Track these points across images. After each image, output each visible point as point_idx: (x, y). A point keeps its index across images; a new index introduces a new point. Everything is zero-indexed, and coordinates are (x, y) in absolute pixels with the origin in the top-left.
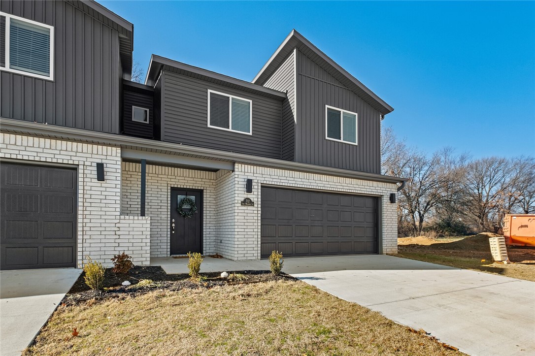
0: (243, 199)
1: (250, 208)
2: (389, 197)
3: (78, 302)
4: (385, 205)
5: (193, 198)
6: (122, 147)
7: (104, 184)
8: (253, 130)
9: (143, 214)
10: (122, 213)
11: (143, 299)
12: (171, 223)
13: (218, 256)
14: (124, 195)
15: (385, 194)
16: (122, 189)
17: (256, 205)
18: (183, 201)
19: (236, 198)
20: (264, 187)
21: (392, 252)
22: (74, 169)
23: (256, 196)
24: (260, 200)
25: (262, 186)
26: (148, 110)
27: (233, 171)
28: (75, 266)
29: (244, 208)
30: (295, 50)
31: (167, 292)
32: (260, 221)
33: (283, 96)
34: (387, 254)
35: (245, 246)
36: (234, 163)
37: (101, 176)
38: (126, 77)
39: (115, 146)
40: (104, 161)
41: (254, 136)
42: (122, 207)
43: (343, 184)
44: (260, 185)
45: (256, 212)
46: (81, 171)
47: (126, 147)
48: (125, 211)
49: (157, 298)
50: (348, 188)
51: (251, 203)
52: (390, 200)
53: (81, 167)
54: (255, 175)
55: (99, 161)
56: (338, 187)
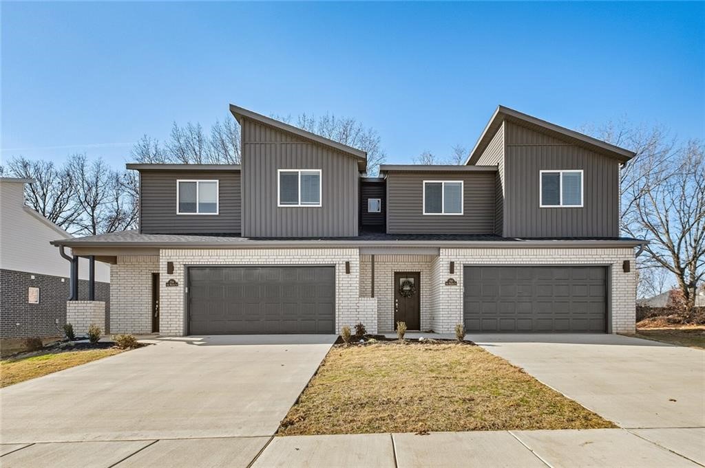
0: (446, 280)
1: (453, 287)
2: (622, 265)
3: (340, 347)
4: (615, 276)
5: (412, 280)
6: (359, 248)
7: (350, 276)
8: (464, 210)
9: (373, 296)
10: (361, 296)
11: (369, 347)
12: (395, 303)
13: (432, 331)
14: (362, 282)
15: (615, 262)
16: (360, 279)
17: (458, 285)
18: (404, 284)
19: (441, 279)
20: (466, 267)
21: (626, 332)
22: (333, 267)
23: (458, 276)
24: (462, 279)
25: (464, 267)
26: (380, 200)
27: (439, 255)
28: (334, 333)
29: (448, 287)
30: (503, 123)
31: (383, 345)
32: (462, 299)
33: (495, 169)
34: (617, 334)
35: (449, 321)
36: (439, 248)
37: (348, 272)
38: (364, 176)
39: (356, 248)
40: (350, 260)
41: (466, 215)
42: (360, 291)
43: (554, 256)
44: (462, 265)
45: (459, 290)
46: (337, 268)
47: (362, 247)
48: (362, 294)
49: (377, 347)
50: (561, 260)
51: (454, 283)
52: (623, 268)
53: (337, 265)
54: (458, 257)
55: (347, 260)
56: (548, 260)
